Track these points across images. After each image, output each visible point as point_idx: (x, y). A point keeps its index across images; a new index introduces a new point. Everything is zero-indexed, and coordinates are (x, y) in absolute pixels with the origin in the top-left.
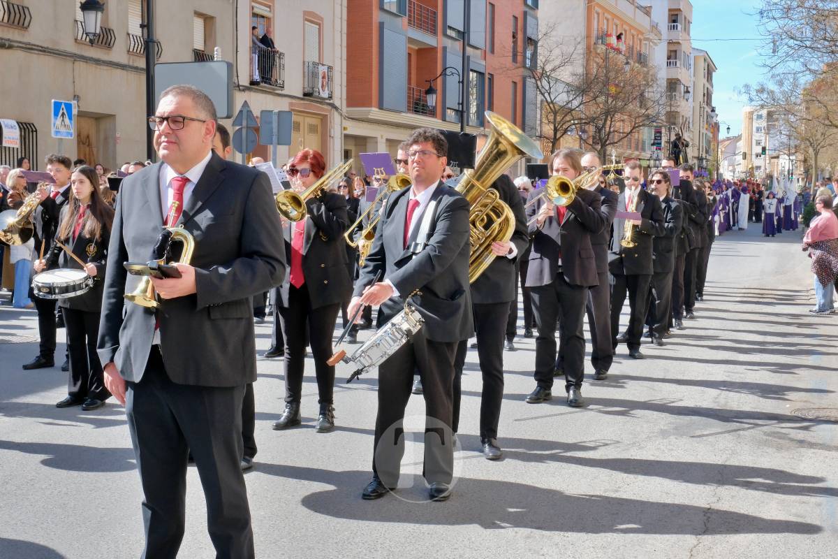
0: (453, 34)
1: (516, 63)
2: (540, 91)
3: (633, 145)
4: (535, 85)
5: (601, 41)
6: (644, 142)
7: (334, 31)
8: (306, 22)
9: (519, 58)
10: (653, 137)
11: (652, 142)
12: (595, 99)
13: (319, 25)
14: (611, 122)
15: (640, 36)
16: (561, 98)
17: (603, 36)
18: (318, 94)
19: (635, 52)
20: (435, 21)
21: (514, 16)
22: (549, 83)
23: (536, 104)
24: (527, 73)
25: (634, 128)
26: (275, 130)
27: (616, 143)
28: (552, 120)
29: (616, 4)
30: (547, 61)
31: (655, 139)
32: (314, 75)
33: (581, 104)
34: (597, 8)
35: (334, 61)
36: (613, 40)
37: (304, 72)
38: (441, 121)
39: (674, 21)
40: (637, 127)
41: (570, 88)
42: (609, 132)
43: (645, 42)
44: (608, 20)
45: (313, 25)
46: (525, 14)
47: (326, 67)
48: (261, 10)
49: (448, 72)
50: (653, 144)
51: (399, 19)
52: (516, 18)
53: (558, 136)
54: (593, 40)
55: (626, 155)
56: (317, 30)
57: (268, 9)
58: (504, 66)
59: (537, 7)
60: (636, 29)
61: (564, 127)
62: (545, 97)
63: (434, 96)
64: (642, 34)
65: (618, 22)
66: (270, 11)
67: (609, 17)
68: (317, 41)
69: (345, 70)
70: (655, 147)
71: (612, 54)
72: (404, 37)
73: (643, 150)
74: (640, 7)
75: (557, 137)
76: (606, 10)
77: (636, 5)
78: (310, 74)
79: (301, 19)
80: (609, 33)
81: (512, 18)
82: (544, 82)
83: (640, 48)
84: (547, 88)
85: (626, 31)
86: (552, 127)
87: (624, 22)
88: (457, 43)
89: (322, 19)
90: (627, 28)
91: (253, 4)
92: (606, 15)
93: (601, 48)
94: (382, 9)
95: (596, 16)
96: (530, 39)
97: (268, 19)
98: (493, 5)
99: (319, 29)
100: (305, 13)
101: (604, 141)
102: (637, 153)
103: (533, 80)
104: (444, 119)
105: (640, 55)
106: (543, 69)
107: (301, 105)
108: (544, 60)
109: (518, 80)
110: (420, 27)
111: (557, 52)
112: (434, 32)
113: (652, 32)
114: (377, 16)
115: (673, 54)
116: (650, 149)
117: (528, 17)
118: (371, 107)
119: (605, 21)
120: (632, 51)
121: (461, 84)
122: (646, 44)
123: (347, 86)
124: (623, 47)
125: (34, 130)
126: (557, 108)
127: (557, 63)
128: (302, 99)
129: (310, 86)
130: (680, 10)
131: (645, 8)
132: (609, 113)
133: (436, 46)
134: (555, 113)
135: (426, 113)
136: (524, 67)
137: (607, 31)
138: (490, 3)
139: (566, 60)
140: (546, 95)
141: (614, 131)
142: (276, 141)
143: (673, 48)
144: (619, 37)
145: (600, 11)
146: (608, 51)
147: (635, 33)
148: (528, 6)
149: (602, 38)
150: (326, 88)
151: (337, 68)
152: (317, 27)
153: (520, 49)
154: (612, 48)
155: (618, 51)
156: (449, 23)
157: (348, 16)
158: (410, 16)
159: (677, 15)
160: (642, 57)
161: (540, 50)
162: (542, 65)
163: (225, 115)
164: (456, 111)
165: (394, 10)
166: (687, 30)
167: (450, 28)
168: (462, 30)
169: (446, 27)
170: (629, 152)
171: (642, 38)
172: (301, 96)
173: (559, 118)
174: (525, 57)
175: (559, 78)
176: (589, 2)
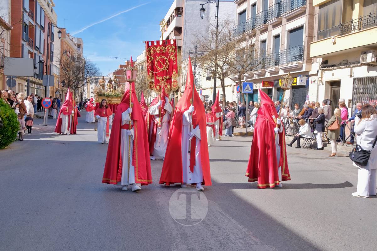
0: (36, 48)
5: (65, 53)
7: (7, 45)
9: (49, 58)
13: (4, 43)
17: (66, 51)
20: (33, 44)
29: (69, 41)
36: (68, 53)
37: (1, 59)
39: (78, 48)
45: (2, 43)
51: (26, 43)
54: (62, 53)
56: (3, 45)
59: (54, 41)
60: (72, 50)
64: (74, 51)
65: (68, 47)
68: (3, 48)
72: (27, 49)
74: (74, 43)
78: (3, 60)
87: (70, 47)
88: (38, 52)
89: (5, 41)
90: (70, 49)
92: (66, 45)
94: (23, 39)
95: (63, 44)
96: (52, 52)
109: (49, 65)
112: (32, 47)
114: (21, 41)
115: (78, 58)
117: (52, 44)
120: (72, 57)
122: (74, 55)
124: (70, 55)
130: (81, 44)
133: (33, 52)
136: (50, 60)
143: (78, 57)
144: (69, 52)
145: (65, 43)
148: (52, 40)
155: (69, 57)
156: (36, 45)
157: (11, 40)
158: (28, 42)
159: (80, 46)
160: (74, 59)
164: (37, 74)
166: (82, 51)
168: (39, 47)
176: (62, 40)
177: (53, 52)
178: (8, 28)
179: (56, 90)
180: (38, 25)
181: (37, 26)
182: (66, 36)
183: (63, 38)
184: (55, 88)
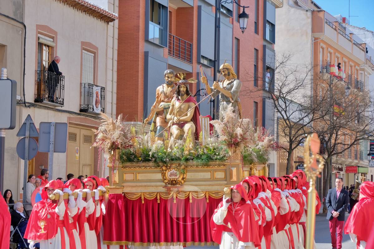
0: (206, 62)
1: (257, 87)
2: (278, 109)
3: (353, 155)
4: (273, 105)
5: (325, 70)
6: (361, 153)
7: (106, 59)
8: (83, 51)
9: (260, 82)
10: (369, 149)
11: (368, 152)
12: (323, 117)
13: (94, 53)
14: (337, 136)
15: (357, 67)
16: (295, 116)
17: (327, 67)
18: (92, 110)
19: (353, 79)
20: (191, 51)
21: (255, 49)
22: (285, 103)
23: (274, 120)
24: (267, 95)
25: (355, 141)
26: (52, 139)
27: (341, 153)
28: (288, 134)
29: (338, 41)
30: (284, 85)
31: (371, 150)
32: (90, 94)
33: (312, 120)
34: (322, 44)
35: (106, 83)
36: (335, 70)
37: (81, 92)
40: (358, 140)
41: (302, 108)
42: (335, 144)
43: (361, 72)
44: (331, 53)
45: (89, 53)
46: (264, 47)
47: (99, 88)
48: (45, 40)
49: (202, 92)
50: (369, 155)
51: (161, 50)
52: (257, 50)
53: (293, 146)
54: (319, 69)
55: (347, 163)
56: (93, 57)
57: (52, 40)
58: (247, 89)
59: (274, 43)
60: (353, 61)
61: (298, 139)
62: (282, 115)
64: (359, 65)
65: (339, 56)
66: (54, 41)
67: (332, 51)
68: (92, 66)
69: (115, 90)
70: (371, 157)
71: (335, 81)
72: (166, 64)
73: (361, 159)
74: (356, 44)
75: (292, 148)
76: (329, 46)
77: (354, 42)
78: (86, 94)
79: (80, 48)
80: (332, 64)
81: (254, 50)
82: (281, 102)
83: (357, 75)
84: (284, 107)
85: (345, 63)
86: (288, 140)
87: (343, 55)
88: (209, 70)
89: (97, 48)
90: (346, 60)
91: (39, 35)
92: (329, 49)
93: (326, 76)
94: (147, 40)
95: (321, 50)
96: (268, 68)
97: (52, 48)
98: (238, 40)
99: (95, 57)
100: (83, 43)
102: (356, 161)
103: (272, 101)
105: (358, 82)
106: (280, 92)
107: (78, 119)
108: (281, 84)
109: (259, 100)
110: (178, 56)
111: (291, 78)
112: (190, 60)
113: (366, 64)
114: (143, 47)
116: (366, 159)
117: (267, 51)
118: (137, 121)
119: (329, 55)
120: (351, 78)
121: (212, 103)
122: (362, 73)
123: (117, 104)
124: (344, 75)
126: (292, 124)
127: (292, 86)
128: (79, 114)
129: (86, 103)
131: (361, 45)
132: (334, 128)
133: (191, 71)
134: (291, 128)
136: (264, 90)
137: (330, 63)
138: (235, 38)
139: (299, 85)
140: (283, 113)
141: (339, 143)
142: (53, 149)
144: (339, 67)
145: (324, 46)
146: (332, 79)
147: (353, 64)
148: (267, 41)
149: (326, 68)
150: (100, 105)
151: (109, 89)
152: (93, 55)
153: (260, 75)
154: (335, 76)
155: (340, 78)
156: (202, 54)
157: (119, 47)
158: (170, 47)
160: (359, 83)
161: (276, 76)
162: (279, 88)
163: (9, 126)
165: (157, 42)
167: (203, 57)
168: (213, 59)
169: (200, 57)
170: (350, 160)
171: (358, 68)
172: (78, 112)
173: (293, 132)
174: (264, 81)
175: (293, 100)
176: (316, 39)
177: (271, 70)
178: (106, 18)
179: (299, 162)
180: (211, 5)
181: (204, 8)
182: (327, 28)
183: (317, 35)
184: (296, 157)
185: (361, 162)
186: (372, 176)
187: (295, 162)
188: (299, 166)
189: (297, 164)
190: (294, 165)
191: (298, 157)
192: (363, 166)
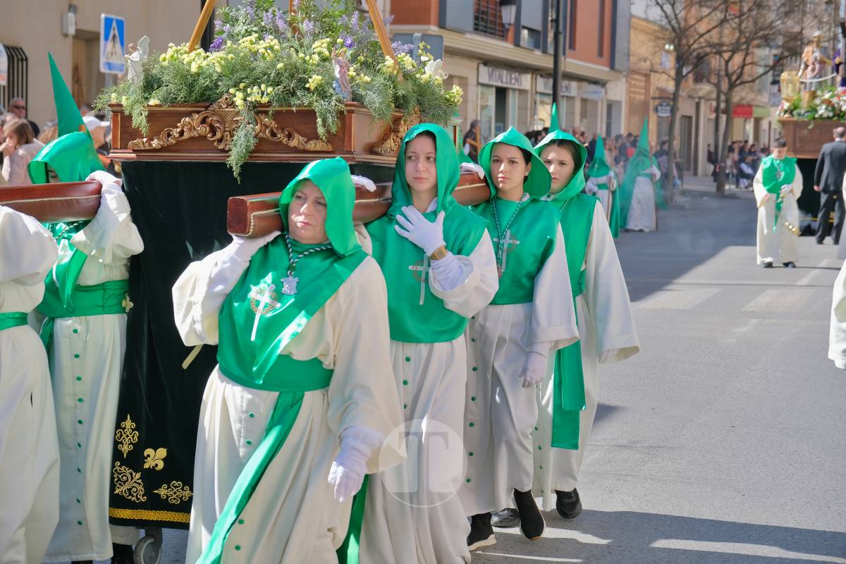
38: (511, 46)
63: (513, 8)
73: (760, 92)
101: (734, 77)
102: (751, 97)
104: (517, 43)
116: (768, 91)
118: (428, 23)
125: (24, 58)
135: (494, 34)
140: (668, 8)
141: (752, 63)
164: (531, 30)
179: (660, 98)
184: (655, 88)
185: (759, 97)
186: (770, 123)
187: (654, 98)
188: (661, 105)
189: (657, 102)
190: (652, 104)
191: (658, 89)
192: (761, 104)
